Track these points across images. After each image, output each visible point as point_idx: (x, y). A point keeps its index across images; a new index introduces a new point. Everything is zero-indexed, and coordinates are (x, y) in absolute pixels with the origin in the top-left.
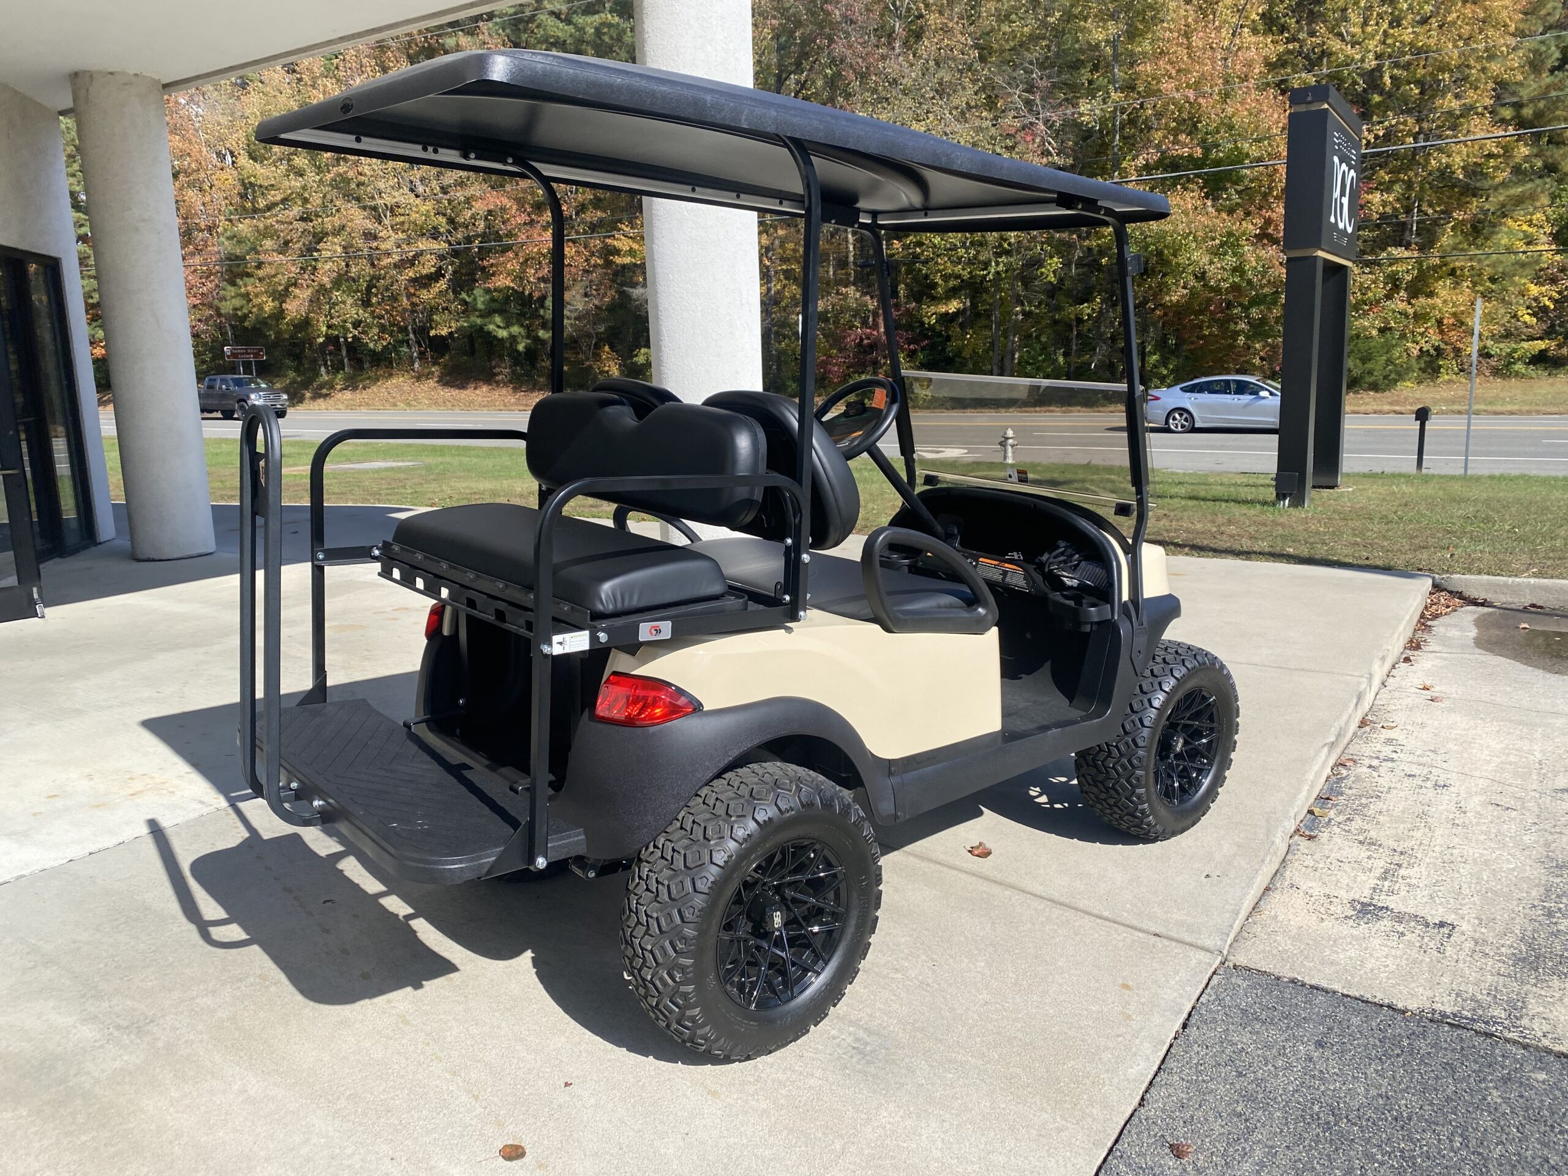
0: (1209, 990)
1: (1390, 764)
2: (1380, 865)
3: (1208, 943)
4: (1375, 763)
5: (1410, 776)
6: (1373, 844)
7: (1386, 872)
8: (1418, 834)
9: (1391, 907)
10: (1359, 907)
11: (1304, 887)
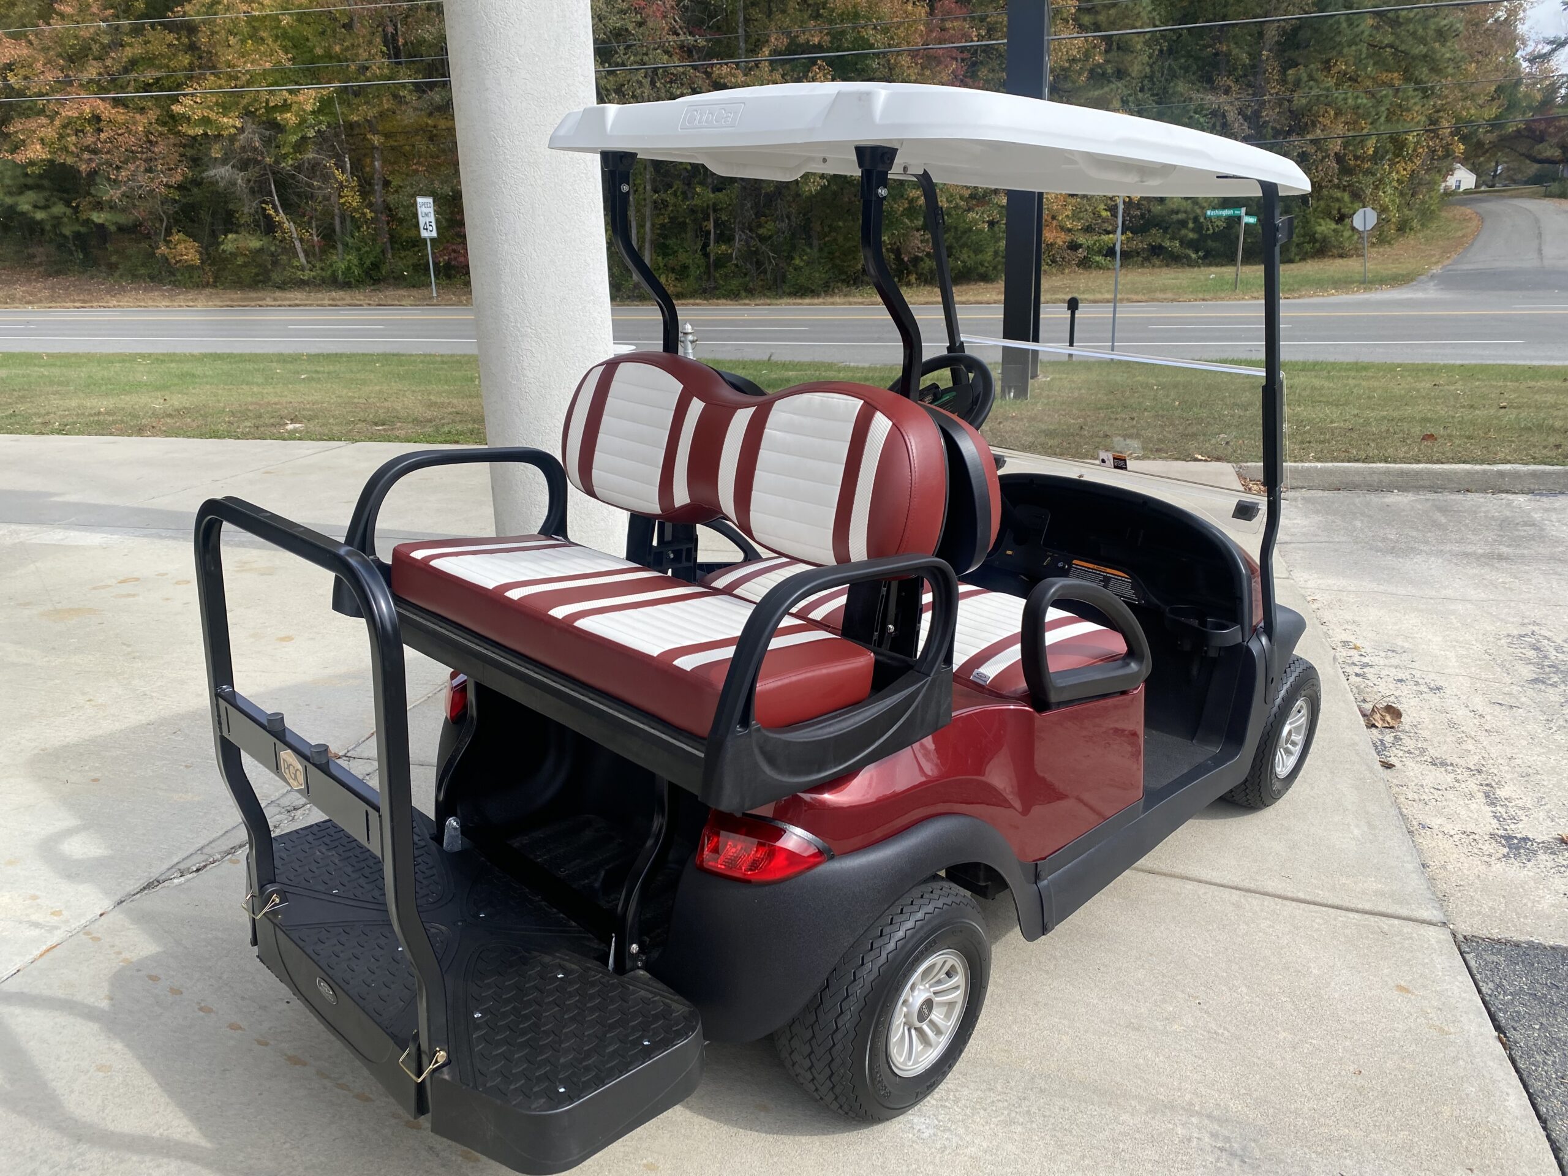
0: (1478, 977)
1: (1371, 670)
2: (1472, 785)
3: (1425, 914)
4: (1357, 670)
5: (1401, 681)
6: (1444, 764)
7: (1487, 796)
8: (1470, 745)
9: (1531, 836)
10: (1503, 842)
11: (1433, 825)
